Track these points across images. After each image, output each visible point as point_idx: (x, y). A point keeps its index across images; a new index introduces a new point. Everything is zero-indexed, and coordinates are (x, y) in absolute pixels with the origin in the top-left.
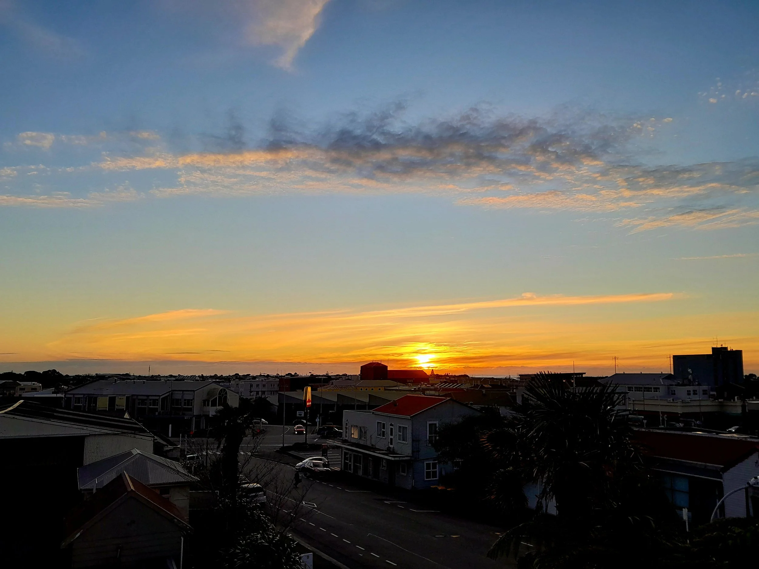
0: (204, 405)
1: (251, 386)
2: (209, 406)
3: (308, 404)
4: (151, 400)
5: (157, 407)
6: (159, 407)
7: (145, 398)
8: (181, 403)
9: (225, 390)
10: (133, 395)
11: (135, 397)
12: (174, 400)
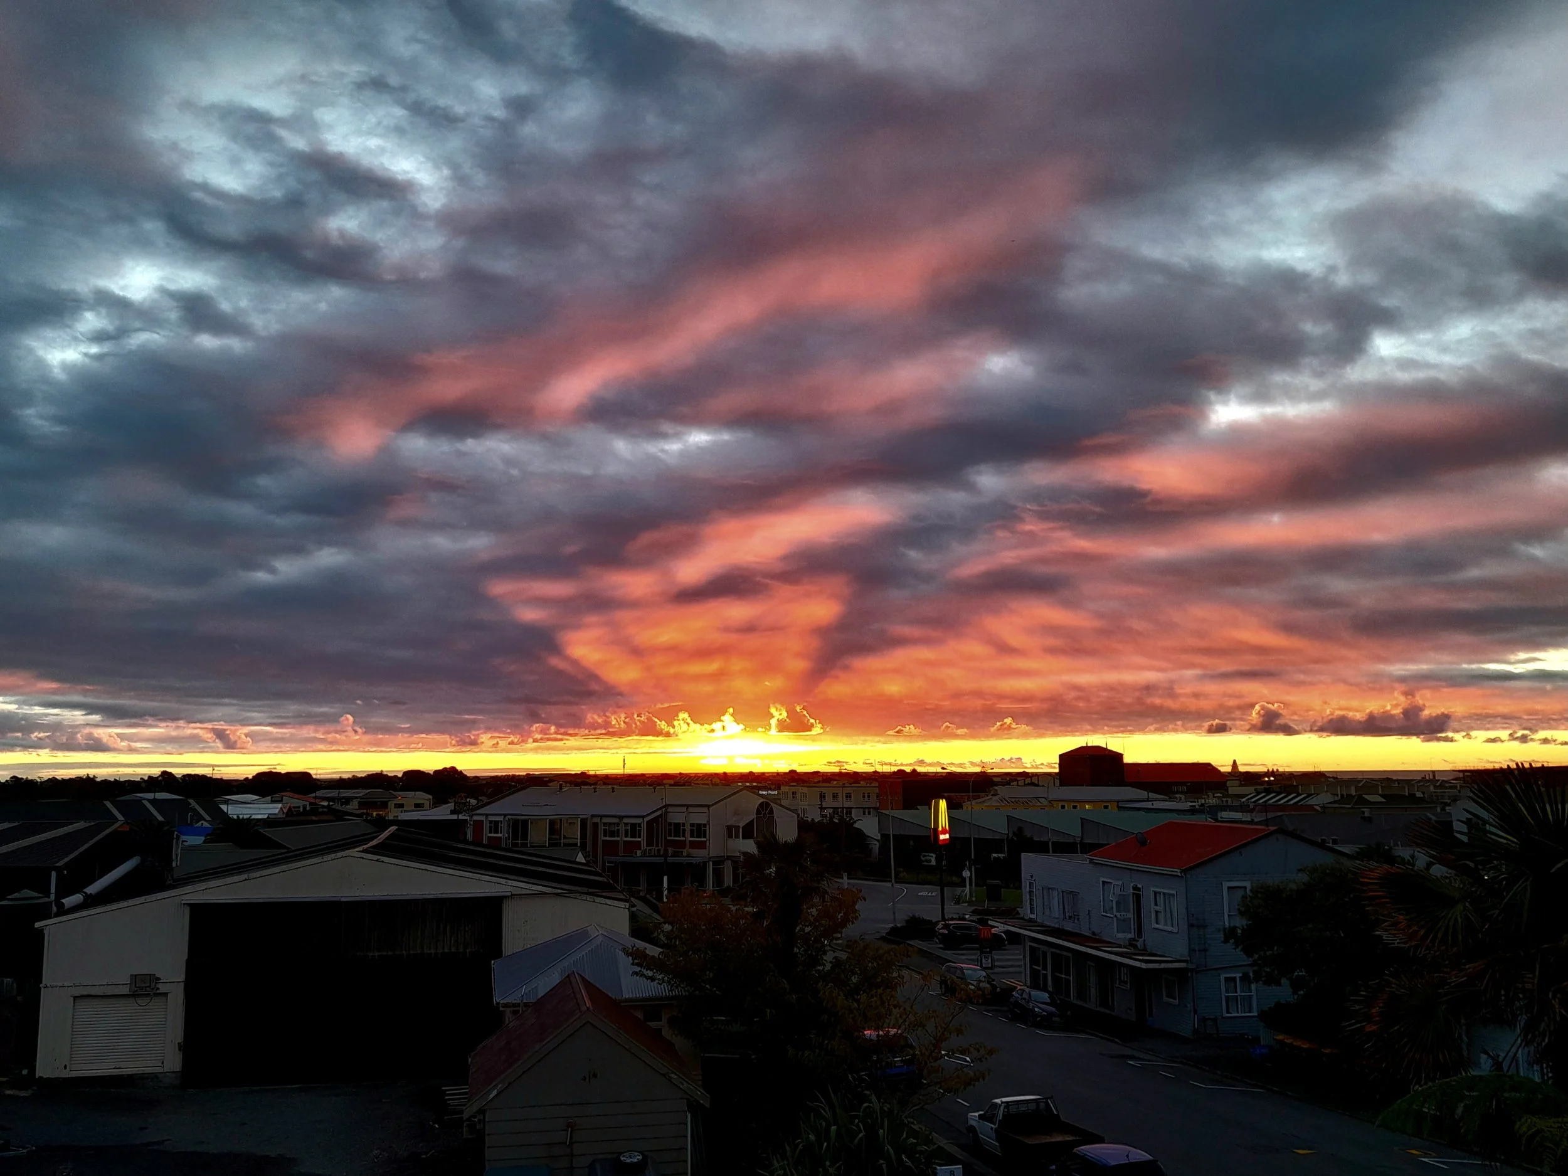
0: (730, 836)
1: (822, 796)
2: (739, 838)
3: (942, 837)
4: (626, 824)
5: (639, 839)
6: (642, 839)
7: (616, 820)
8: (684, 831)
9: (768, 805)
10: (593, 816)
11: (597, 820)
12: (670, 824)
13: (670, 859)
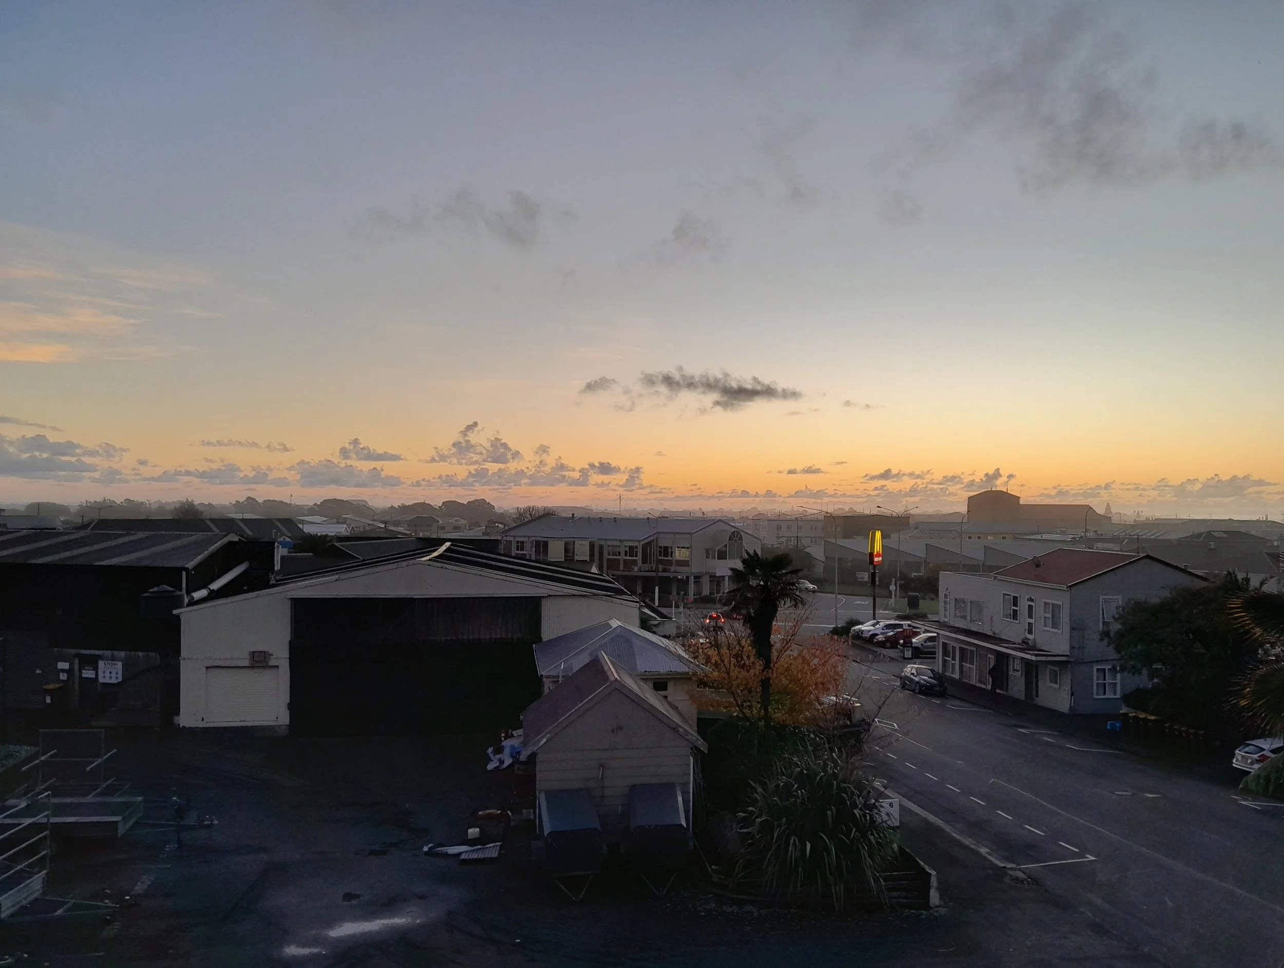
0: (707, 557)
1: (780, 528)
2: (715, 558)
3: (876, 559)
4: (626, 547)
5: (636, 559)
6: (639, 558)
7: (618, 543)
8: (671, 553)
9: (738, 533)
10: (598, 539)
11: (602, 543)
12: (660, 547)
13: (660, 574)
